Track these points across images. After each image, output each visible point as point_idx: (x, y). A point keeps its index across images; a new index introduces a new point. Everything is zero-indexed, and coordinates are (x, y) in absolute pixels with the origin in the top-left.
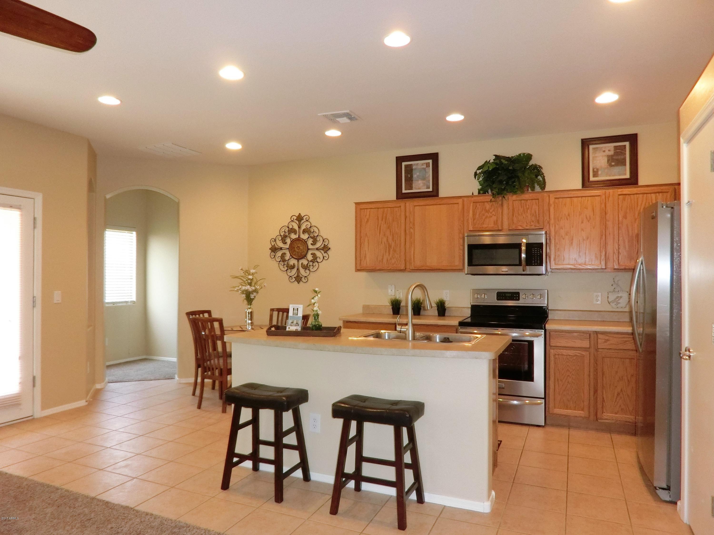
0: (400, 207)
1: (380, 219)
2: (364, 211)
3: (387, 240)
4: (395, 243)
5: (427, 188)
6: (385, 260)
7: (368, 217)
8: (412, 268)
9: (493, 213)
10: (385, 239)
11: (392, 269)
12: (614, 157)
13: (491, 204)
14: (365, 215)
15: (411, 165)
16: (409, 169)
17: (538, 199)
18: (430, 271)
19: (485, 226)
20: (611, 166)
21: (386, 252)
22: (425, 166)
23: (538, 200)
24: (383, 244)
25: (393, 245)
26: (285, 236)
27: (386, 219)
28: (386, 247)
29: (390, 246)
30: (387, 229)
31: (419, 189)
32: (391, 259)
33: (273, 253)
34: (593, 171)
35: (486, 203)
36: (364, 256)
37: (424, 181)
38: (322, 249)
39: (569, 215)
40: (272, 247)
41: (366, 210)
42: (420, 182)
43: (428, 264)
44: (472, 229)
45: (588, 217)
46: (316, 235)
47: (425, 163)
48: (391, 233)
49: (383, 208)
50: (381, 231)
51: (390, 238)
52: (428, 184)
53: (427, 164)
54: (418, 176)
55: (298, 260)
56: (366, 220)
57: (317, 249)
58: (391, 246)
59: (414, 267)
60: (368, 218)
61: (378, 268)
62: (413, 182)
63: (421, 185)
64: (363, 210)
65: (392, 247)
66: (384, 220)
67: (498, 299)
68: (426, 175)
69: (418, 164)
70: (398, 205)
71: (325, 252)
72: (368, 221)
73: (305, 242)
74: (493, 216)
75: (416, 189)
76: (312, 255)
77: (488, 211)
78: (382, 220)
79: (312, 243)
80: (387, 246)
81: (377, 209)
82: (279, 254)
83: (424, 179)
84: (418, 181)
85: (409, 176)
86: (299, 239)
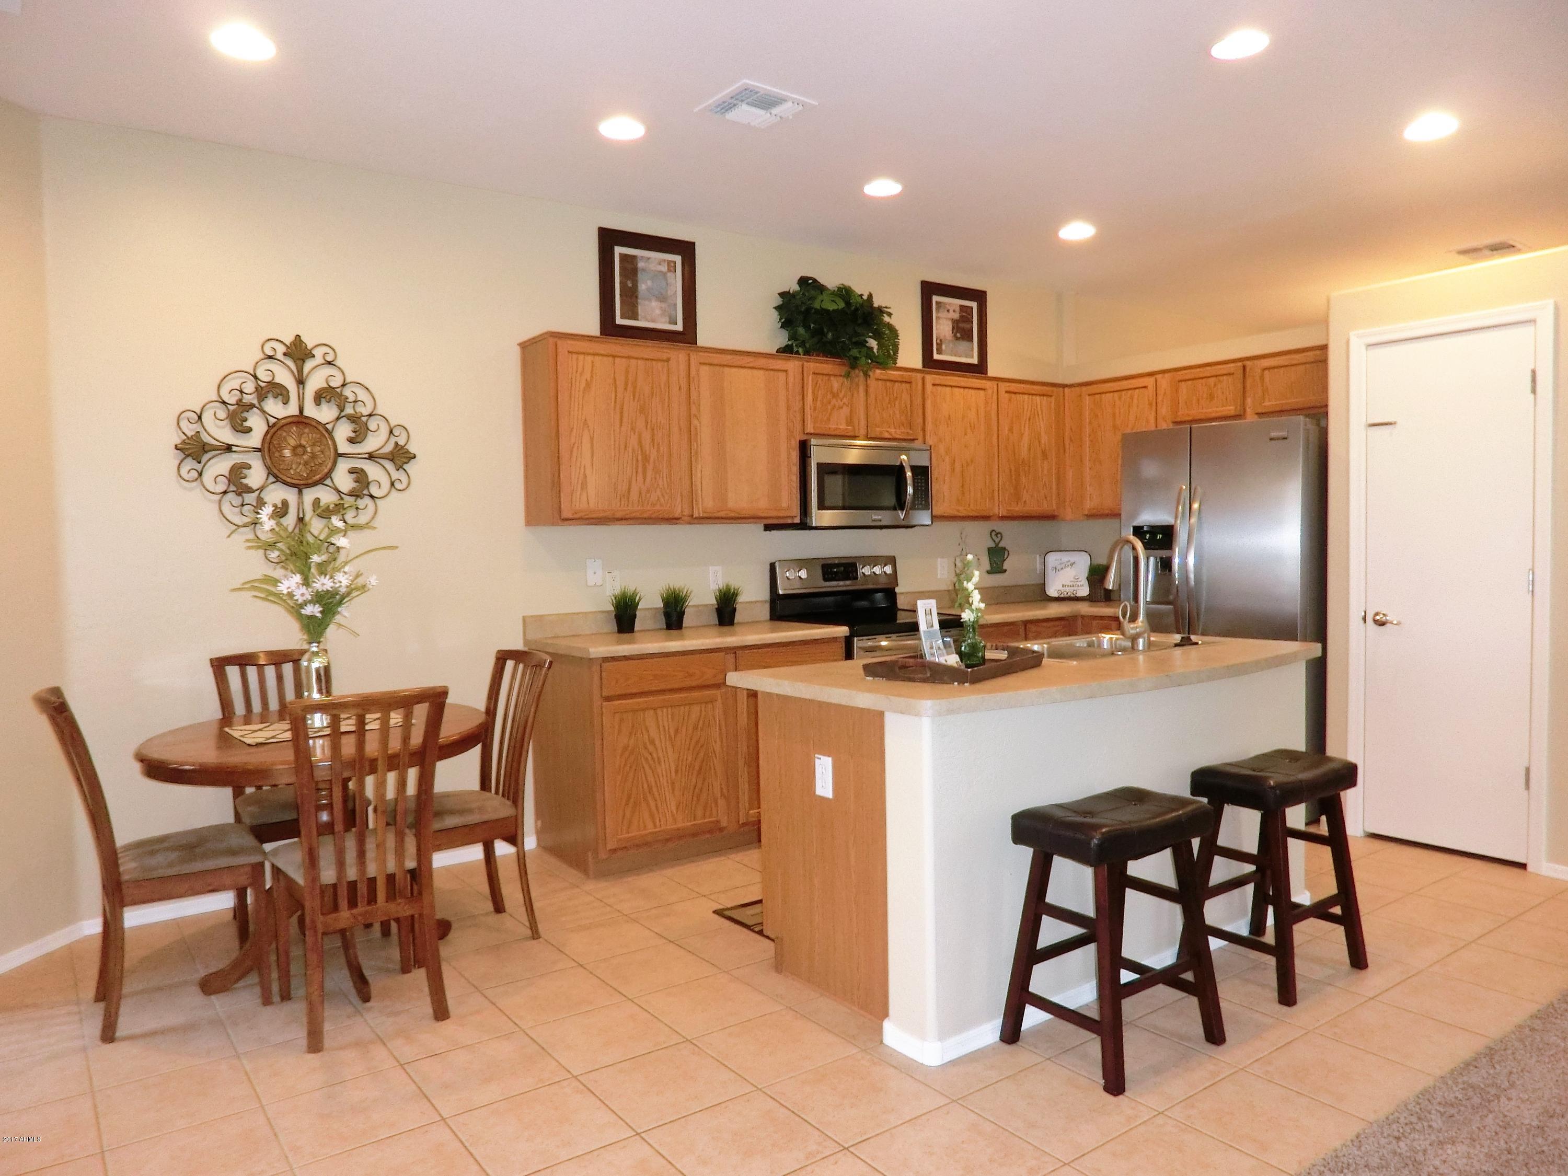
0: (668, 360)
1: (620, 389)
2: (577, 359)
3: (640, 442)
4: (658, 451)
5: (670, 323)
6: (634, 495)
7: (587, 375)
8: (699, 513)
9: (845, 400)
10: (633, 441)
11: (653, 516)
12: (961, 325)
13: (841, 379)
14: (580, 370)
15: (634, 257)
16: (631, 268)
17: (910, 383)
18: (732, 521)
19: (832, 426)
20: (957, 339)
21: (637, 472)
22: (664, 268)
23: (908, 385)
24: (630, 451)
25: (653, 455)
26: (244, 407)
27: (635, 387)
28: (637, 461)
29: (646, 459)
30: (638, 414)
31: (653, 321)
32: (648, 491)
33: (190, 464)
34: (937, 344)
35: (832, 378)
36: (580, 482)
37: (663, 305)
38: (391, 457)
39: (949, 418)
40: (184, 442)
41: (581, 357)
42: (654, 304)
43: (731, 504)
44: (812, 431)
45: (972, 425)
46: (365, 411)
47: (665, 260)
48: (649, 424)
49: (629, 357)
50: (625, 420)
51: (647, 436)
52: (673, 313)
53: (669, 262)
54: (648, 289)
55: (300, 488)
56: (583, 385)
57: (371, 457)
58: (650, 457)
59: (704, 512)
60: (589, 379)
61: (618, 515)
62: (639, 301)
63: (658, 312)
64: (575, 356)
65: (652, 460)
66: (630, 387)
67: (825, 580)
68: (667, 291)
69: (650, 261)
70: (665, 356)
71: (399, 468)
72: (588, 385)
73: (324, 432)
74: (845, 407)
75: (647, 320)
76: (354, 476)
77: (835, 396)
78: (626, 389)
79: (353, 435)
80: (640, 457)
81: (611, 359)
82: (220, 466)
83: (662, 298)
84: (650, 300)
85: (630, 285)
86: (301, 421)
